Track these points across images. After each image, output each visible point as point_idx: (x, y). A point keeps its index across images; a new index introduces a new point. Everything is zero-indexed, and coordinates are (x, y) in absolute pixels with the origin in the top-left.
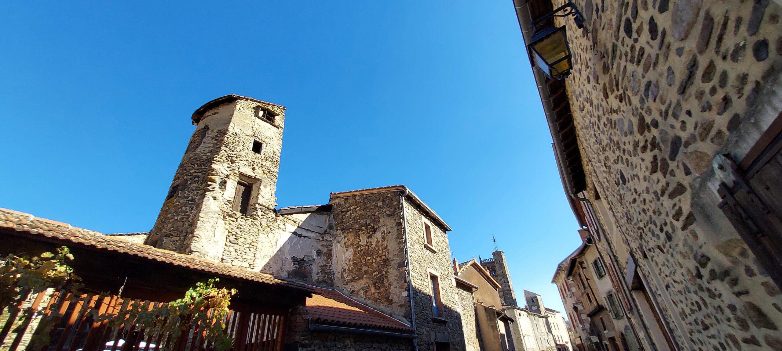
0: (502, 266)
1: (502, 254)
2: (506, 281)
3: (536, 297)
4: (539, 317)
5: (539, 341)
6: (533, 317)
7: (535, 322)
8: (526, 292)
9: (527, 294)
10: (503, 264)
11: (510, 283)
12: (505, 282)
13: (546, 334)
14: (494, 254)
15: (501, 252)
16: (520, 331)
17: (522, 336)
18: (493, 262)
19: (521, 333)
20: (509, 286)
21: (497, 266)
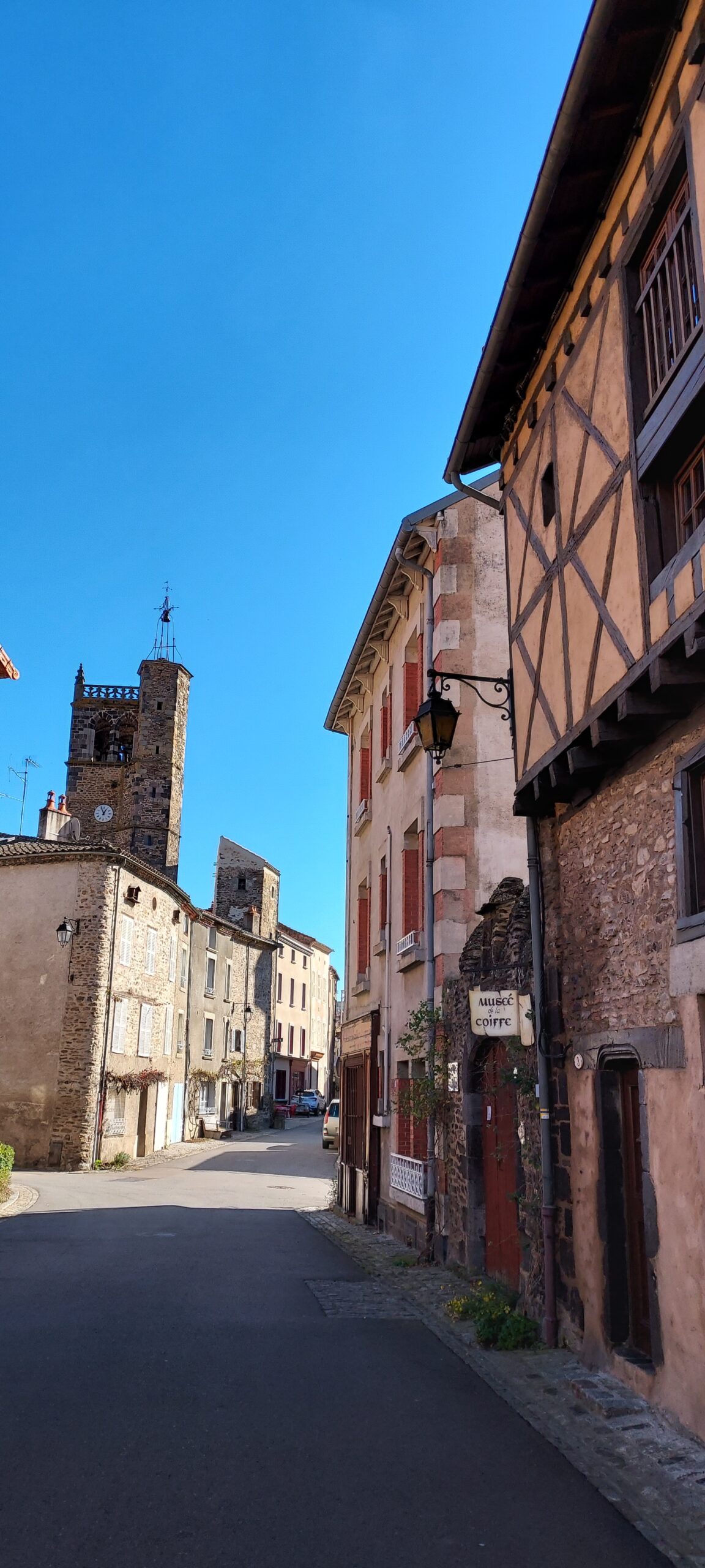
0: (164, 728)
1: (182, 679)
2: (159, 790)
3: (259, 874)
4: (238, 938)
5: (198, 1033)
6: (207, 931)
7: (210, 955)
8: (228, 849)
9: (228, 855)
10: (172, 718)
11: (177, 803)
12: (153, 794)
13: (240, 1008)
14: (145, 668)
15: (179, 667)
16: (104, 971)
17: (102, 994)
18: (134, 705)
19: (104, 982)
20: (166, 812)
21: (144, 720)
